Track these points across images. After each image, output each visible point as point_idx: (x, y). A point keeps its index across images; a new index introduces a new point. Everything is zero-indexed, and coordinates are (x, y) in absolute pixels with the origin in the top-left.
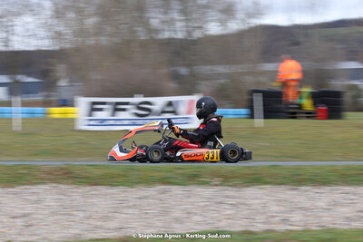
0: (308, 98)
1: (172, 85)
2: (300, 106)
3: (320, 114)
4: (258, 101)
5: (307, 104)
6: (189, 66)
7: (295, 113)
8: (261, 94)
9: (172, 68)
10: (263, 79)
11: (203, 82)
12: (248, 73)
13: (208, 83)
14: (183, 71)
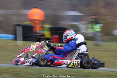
0: (48, 30)
3: (54, 40)
4: (20, 31)
5: (47, 34)
8: (21, 27)
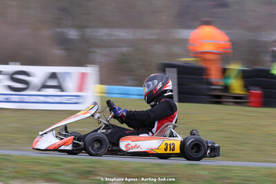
0: (236, 77)
1: (58, 52)
2: (226, 88)
3: (252, 99)
5: (236, 86)
6: (80, 27)
7: (220, 97)
8: (175, 70)
9: (58, 30)
10: (177, 49)
11: (99, 51)
12: (158, 41)
13: (105, 51)
14: (73, 34)
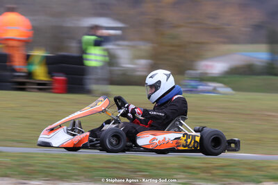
2: (30, 75)
5: (40, 72)
7: (23, 83)
